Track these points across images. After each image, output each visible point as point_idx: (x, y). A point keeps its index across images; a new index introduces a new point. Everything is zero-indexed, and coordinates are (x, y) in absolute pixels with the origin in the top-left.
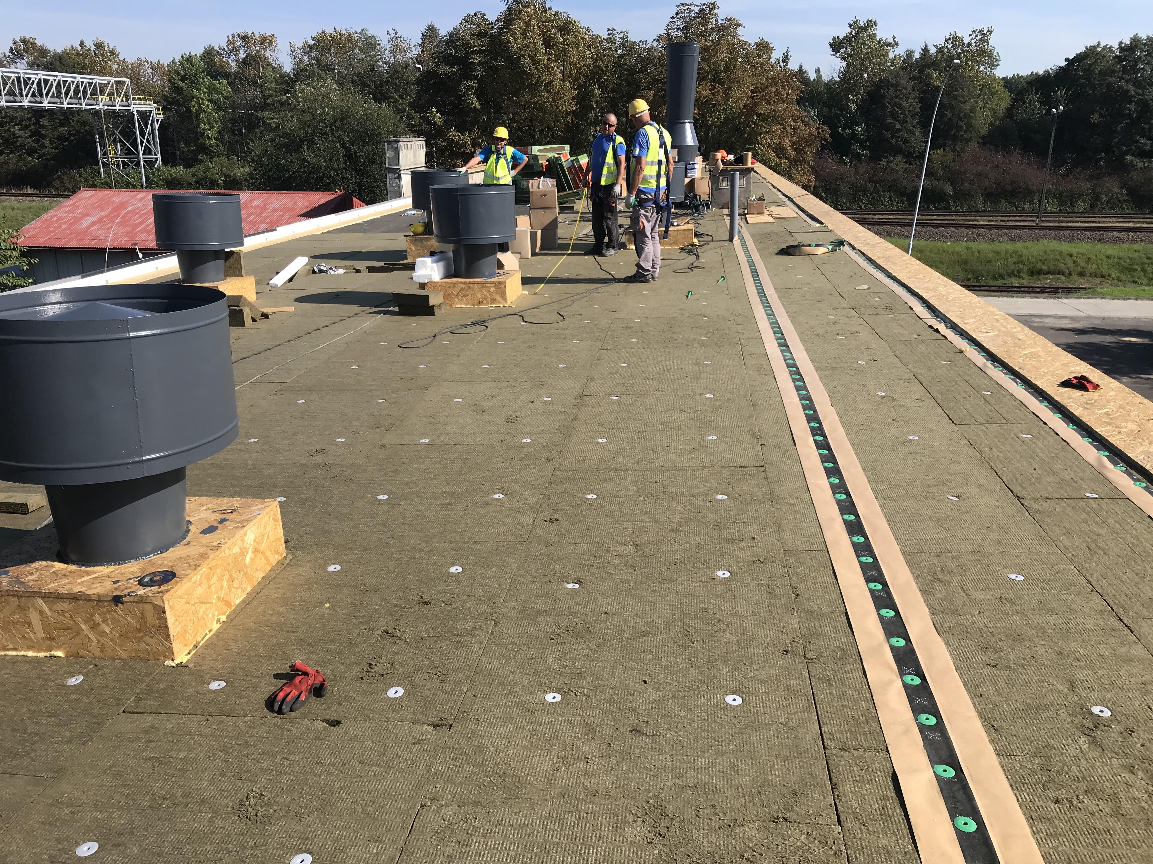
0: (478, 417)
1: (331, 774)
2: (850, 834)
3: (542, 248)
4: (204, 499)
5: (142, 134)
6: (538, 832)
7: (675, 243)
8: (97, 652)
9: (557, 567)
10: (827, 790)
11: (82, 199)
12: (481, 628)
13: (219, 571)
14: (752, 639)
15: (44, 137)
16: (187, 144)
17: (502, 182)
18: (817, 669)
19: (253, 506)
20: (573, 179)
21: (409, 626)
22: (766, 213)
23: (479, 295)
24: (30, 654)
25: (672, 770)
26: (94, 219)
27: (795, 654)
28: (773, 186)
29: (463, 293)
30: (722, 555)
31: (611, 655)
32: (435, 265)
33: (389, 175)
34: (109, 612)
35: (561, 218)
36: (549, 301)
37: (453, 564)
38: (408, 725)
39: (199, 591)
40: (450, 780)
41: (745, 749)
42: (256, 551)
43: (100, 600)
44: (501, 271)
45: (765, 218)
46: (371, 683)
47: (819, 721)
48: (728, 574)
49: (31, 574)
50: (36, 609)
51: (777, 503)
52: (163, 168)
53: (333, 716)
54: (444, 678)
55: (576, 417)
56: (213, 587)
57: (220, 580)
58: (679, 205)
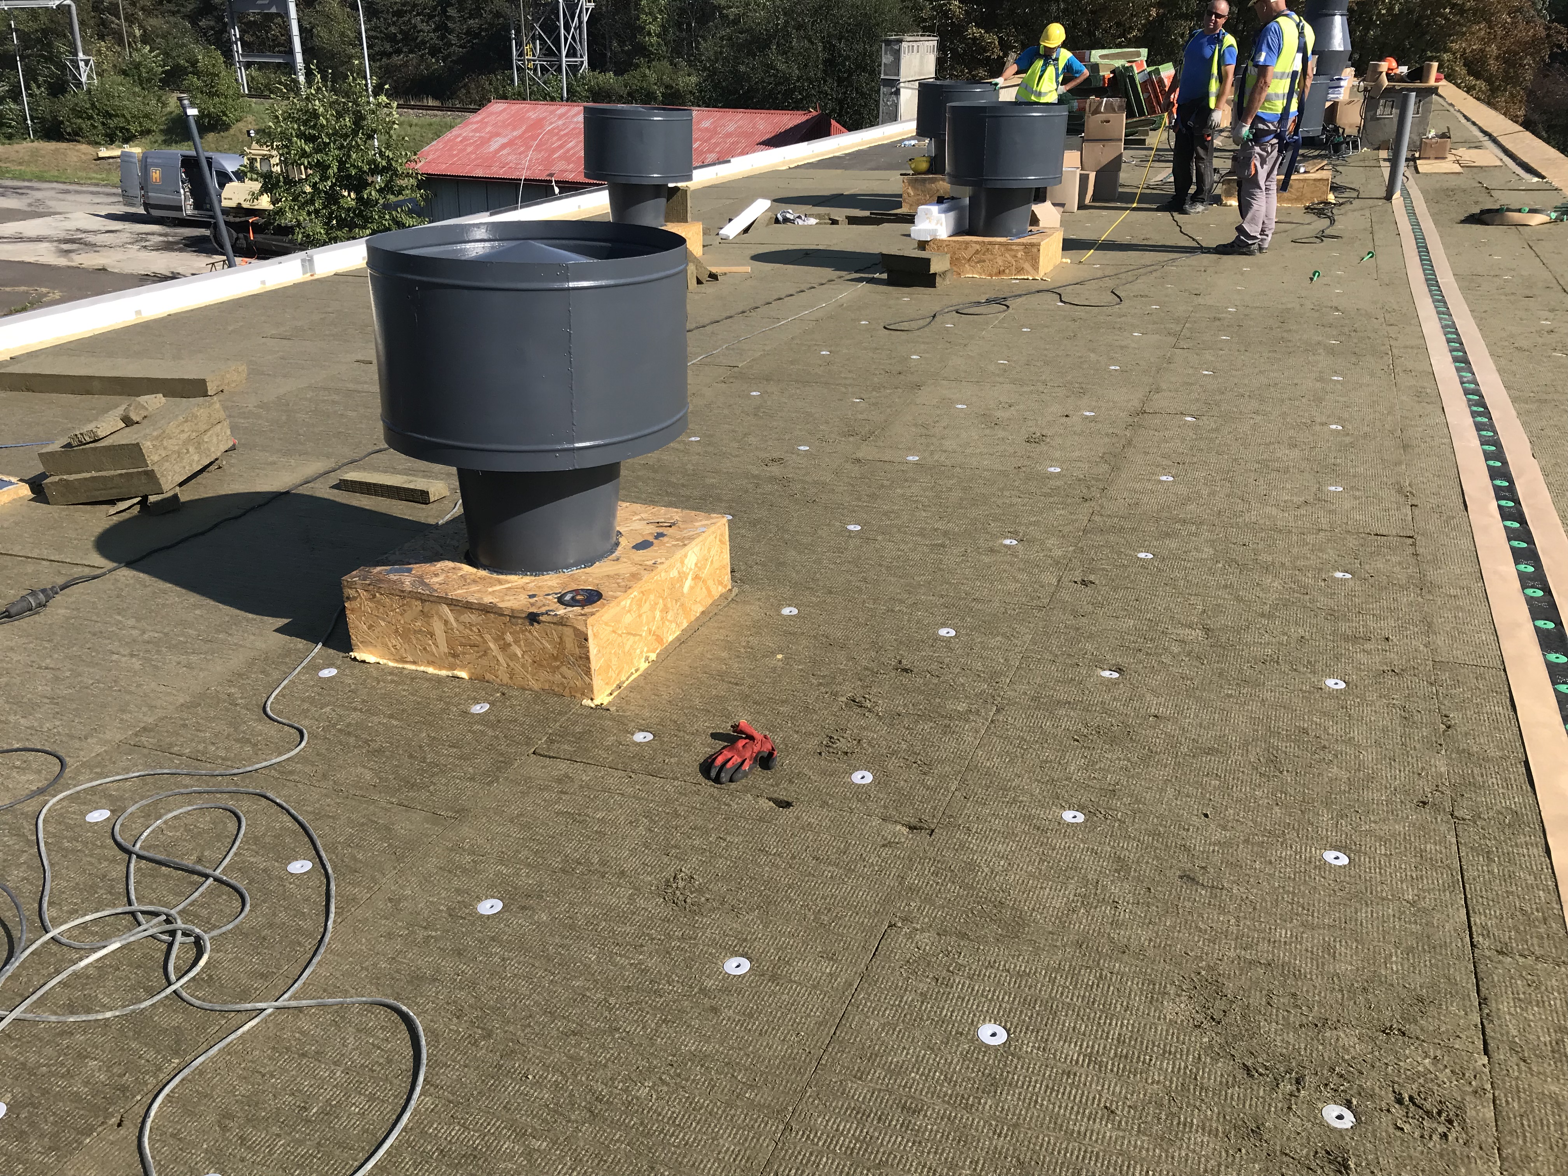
0: (987, 431)
1: (778, 867)
2: (1501, 1069)
3: (1095, 198)
4: (637, 507)
5: (567, 28)
6: (1043, 986)
7: (1298, 199)
8: (506, 679)
9: (1089, 646)
10: (1471, 1005)
11: (492, 114)
12: (978, 712)
13: (652, 597)
14: (1371, 778)
15: (451, 31)
16: (622, 43)
17: (1043, 100)
18: (1470, 834)
19: (697, 521)
20: (1148, 100)
21: (882, 697)
22: (1451, 158)
23: (1000, 261)
24: (431, 670)
25: (1237, 938)
26: (505, 140)
27: (1437, 808)
28: (1465, 116)
29: (977, 259)
30: (1337, 658)
31: (1161, 774)
32: (943, 216)
33: (883, 90)
34: (523, 632)
35: (1127, 155)
36: (1099, 274)
37: (944, 625)
38: (876, 822)
39: (628, 619)
40: (928, 900)
41: (1348, 926)
42: (696, 578)
43: (513, 616)
44: (1034, 228)
45: (1447, 166)
46: (830, 761)
47: (1467, 907)
48: (1342, 685)
49: (436, 575)
50: (440, 617)
51: (1429, 592)
52: (589, 74)
53: (782, 796)
54: (926, 768)
55: (1130, 443)
56: (644, 617)
57: (653, 608)
58: (1310, 142)
